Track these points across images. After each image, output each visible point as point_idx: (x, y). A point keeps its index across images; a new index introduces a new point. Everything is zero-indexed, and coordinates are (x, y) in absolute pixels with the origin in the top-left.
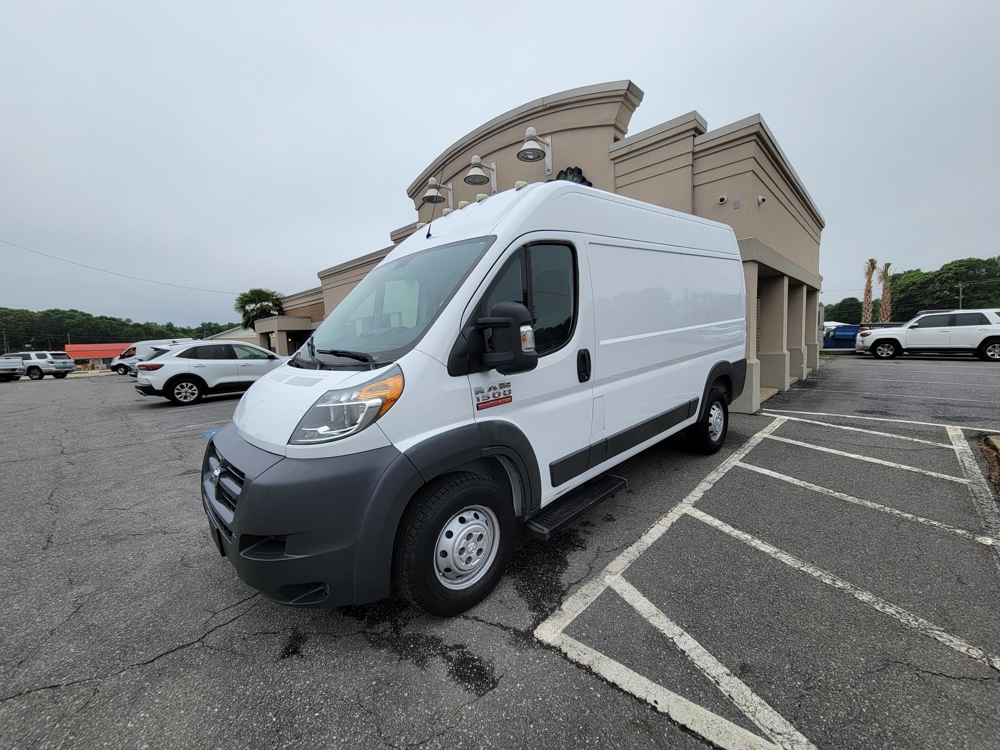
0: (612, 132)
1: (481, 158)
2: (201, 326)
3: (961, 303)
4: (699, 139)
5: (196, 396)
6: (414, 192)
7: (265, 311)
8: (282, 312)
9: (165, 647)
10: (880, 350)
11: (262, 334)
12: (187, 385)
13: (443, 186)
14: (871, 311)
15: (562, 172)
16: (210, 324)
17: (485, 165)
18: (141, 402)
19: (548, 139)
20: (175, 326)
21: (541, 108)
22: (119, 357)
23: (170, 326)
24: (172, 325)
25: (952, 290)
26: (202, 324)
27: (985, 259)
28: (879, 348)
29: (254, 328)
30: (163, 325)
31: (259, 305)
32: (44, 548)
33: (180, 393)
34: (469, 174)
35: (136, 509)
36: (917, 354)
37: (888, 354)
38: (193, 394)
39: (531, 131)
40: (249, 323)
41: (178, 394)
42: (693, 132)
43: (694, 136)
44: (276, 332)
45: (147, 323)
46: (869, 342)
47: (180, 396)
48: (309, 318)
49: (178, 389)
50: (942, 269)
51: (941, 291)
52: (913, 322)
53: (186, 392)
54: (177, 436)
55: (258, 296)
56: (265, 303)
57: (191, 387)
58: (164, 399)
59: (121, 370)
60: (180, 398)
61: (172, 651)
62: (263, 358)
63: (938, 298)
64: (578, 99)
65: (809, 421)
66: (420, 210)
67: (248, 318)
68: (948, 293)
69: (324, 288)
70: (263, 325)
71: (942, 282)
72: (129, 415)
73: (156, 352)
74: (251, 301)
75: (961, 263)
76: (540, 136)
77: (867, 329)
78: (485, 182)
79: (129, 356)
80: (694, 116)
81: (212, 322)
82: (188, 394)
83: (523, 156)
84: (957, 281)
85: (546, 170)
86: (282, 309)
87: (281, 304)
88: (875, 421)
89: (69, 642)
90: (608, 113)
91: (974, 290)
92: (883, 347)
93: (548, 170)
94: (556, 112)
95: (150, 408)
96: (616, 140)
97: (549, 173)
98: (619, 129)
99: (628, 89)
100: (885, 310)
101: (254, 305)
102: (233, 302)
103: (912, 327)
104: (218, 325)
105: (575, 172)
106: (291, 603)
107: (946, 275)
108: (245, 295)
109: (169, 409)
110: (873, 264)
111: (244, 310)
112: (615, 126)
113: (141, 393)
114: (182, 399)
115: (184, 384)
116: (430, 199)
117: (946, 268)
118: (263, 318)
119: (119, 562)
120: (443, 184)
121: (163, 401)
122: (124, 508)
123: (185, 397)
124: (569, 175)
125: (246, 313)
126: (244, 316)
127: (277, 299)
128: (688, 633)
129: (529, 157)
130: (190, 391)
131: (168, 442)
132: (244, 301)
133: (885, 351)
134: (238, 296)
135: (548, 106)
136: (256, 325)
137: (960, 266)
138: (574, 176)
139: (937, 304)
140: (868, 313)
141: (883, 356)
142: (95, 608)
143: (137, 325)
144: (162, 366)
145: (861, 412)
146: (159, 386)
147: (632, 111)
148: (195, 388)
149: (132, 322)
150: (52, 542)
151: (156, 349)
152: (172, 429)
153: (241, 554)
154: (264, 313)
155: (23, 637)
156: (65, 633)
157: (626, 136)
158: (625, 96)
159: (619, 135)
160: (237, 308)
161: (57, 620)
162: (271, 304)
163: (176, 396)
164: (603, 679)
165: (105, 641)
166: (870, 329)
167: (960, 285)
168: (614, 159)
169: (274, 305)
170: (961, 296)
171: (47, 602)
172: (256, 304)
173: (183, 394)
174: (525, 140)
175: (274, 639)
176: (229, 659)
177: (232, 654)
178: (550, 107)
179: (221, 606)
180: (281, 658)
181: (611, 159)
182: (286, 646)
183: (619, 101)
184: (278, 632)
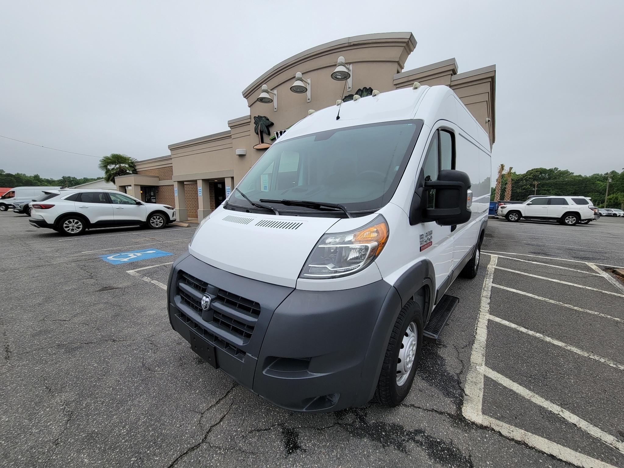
0: (396, 66)
1: (302, 74)
2: (62, 179)
3: (535, 192)
4: (454, 77)
5: (81, 229)
6: (247, 94)
7: (122, 170)
8: (135, 172)
9: (176, 451)
10: (511, 217)
11: (121, 187)
12: (74, 221)
13: (271, 91)
14: (499, 194)
15: (360, 90)
16: (69, 177)
17: (304, 79)
18: (32, 232)
19: (351, 67)
20: (41, 177)
21: (347, 45)
22: (1, 197)
23: (37, 177)
24: (39, 176)
25: (531, 185)
26: (63, 177)
27: (548, 169)
28: (510, 215)
29: (114, 182)
30: (31, 176)
31: (118, 166)
32: (6, 358)
33: (68, 227)
34: (294, 85)
35: (76, 320)
36: (529, 219)
37: (515, 219)
38: (79, 228)
39: (341, 59)
40: (110, 178)
41: (66, 227)
42: (451, 72)
43: (452, 75)
44: (133, 185)
45: (18, 174)
46: (505, 211)
47: (68, 229)
48: (158, 177)
49: (66, 224)
50: (527, 172)
51: (526, 185)
52: (528, 202)
53: (73, 226)
54: (79, 260)
55: (117, 159)
56: (123, 165)
57: (77, 223)
58: (52, 231)
59: (3, 208)
60: (68, 230)
61: (184, 454)
62: (132, 204)
63: (524, 189)
64: (374, 41)
65: (511, 258)
66: (251, 107)
67: (110, 174)
68: (529, 187)
69: (172, 157)
70: (121, 180)
71: (527, 180)
72: (27, 242)
73: (46, 195)
74: (113, 163)
75: (537, 170)
76: (346, 63)
77: (503, 205)
78: (305, 91)
79: (9, 197)
80: (453, 62)
81: (71, 176)
82: (74, 228)
83: (334, 76)
84: (534, 180)
85: (348, 87)
86: (136, 169)
87: (135, 166)
88: (547, 259)
89: (79, 452)
90: (394, 53)
91: (543, 185)
92: (512, 215)
93: (349, 88)
94: (358, 48)
95: (42, 237)
96: (398, 72)
97: (350, 90)
98: (400, 65)
99: (409, 39)
100: (508, 194)
101: (114, 166)
102: (98, 162)
103: (528, 204)
104: (76, 178)
105: (369, 90)
106: (304, 410)
107: (529, 176)
108: (107, 158)
109: (60, 238)
110: (502, 167)
111: (107, 169)
112: (398, 62)
113: (35, 226)
114: (70, 231)
115: (71, 220)
116: (262, 100)
117: (529, 173)
118: (122, 175)
119: (87, 369)
120: (271, 90)
121: (51, 232)
122: (64, 319)
123: (73, 230)
124: (364, 92)
125: (108, 171)
126: (106, 172)
127: (132, 163)
128: (565, 409)
129: (338, 77)
130: (76, 225)
131: (73, 264)
132: (106, 162)
133: (513, 217)
134: (101, 158)
135: (352, 44)
136: (116, 180)
137: (537, 172)
138: (368, 93)
139: (524, 192)
140: (498, 195)
141: (512, 220)
142: (87, 415)
143: (9, 175)
144: (53, 206)
145: (532, 253)
146: (51, 220)
147: (409, 54)
148: (80, 223)
149: (4, 172)
150: (11, 352)
151: (46, 193)
152: (71, 254)
153: (264, 373)
154: (122, 172)
155: (27, 451)
156: (69, 442)
157: (403, 71)
158: (407, 43)
159: (399, 69)
160: (101, 167)
161: (55, 429)
162: (127, 166)
163: (65, 229)
164: (543, 453)
165: (115, 448)
166: (504, 204)
167: (536, 183)
168: (396, 85)
169: (130, 166)
170: (536, 189)
171: (35, 411)
172: (116, 165)
173: (71, 228)
174: (337, 65)
175: (270, 436)
176: (242, 458)
177: (241, 453)
178: (353, 44)
179: (203, 406)
180: (288, 454)
181: (394, 85)
182: (285, 442)
183: (404, 46)
184: (270, 429)
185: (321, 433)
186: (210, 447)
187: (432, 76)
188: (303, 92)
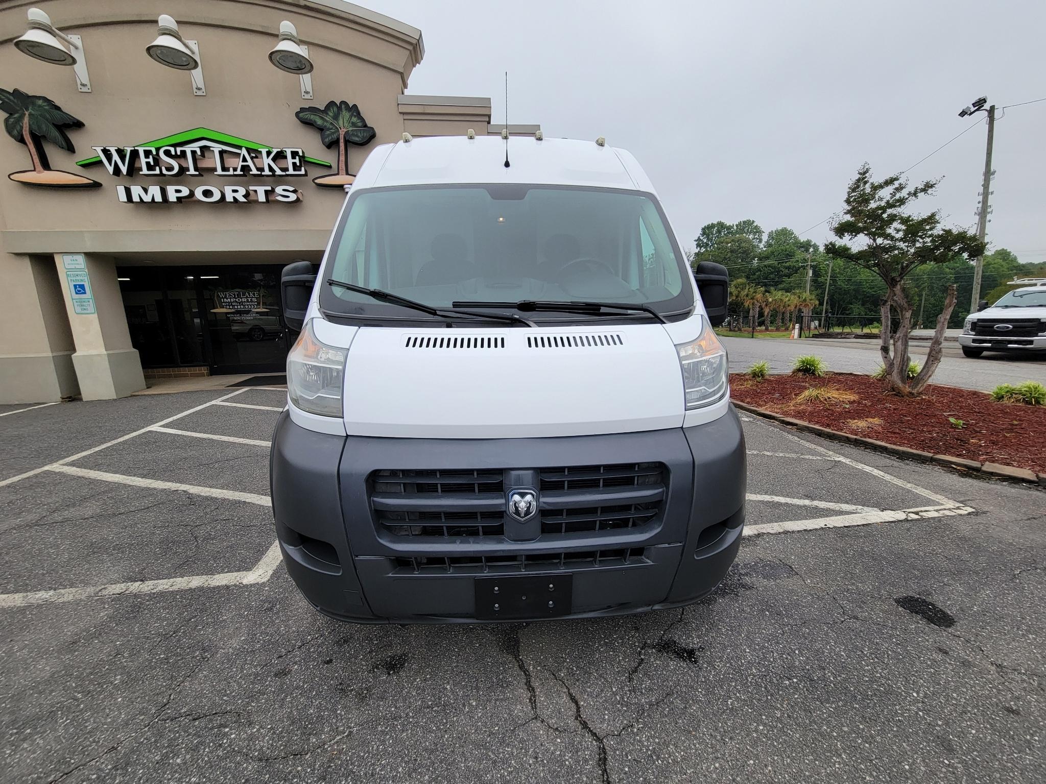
0: (397, 79)
1: (179, 23)
17: (185, 38)
21: (291, 1)
34: (156, 42)
39: (289, 27)
42: (488, 119)
43: (488, 123)
80: (486, 103)
83: (275, 58)
85: (303, 90)
93: (307, 93)
94: (317, 18)
96: (402, 92)
97: (307, 96)
98: (403, 79)
99: (418, 40)
112: (401, 74)
120: (63, 29)
129: (288, 63)
135: (303, 4)
147: (414, 66)
158: (414, 45)
159: (402, 87)
168: (403, 113)
175: (655, 665)
176: (667, 709)
177: (658, 706)
178: (305, 5)
179: (521, 710)
180: (696, 663)
181: (400, 113)
182: (675, 657)
183: (409, 50)
184: (642, 660)
185: (686, 623)
186: (619, 737)
187: (460, 116)
188: (185, 67)
